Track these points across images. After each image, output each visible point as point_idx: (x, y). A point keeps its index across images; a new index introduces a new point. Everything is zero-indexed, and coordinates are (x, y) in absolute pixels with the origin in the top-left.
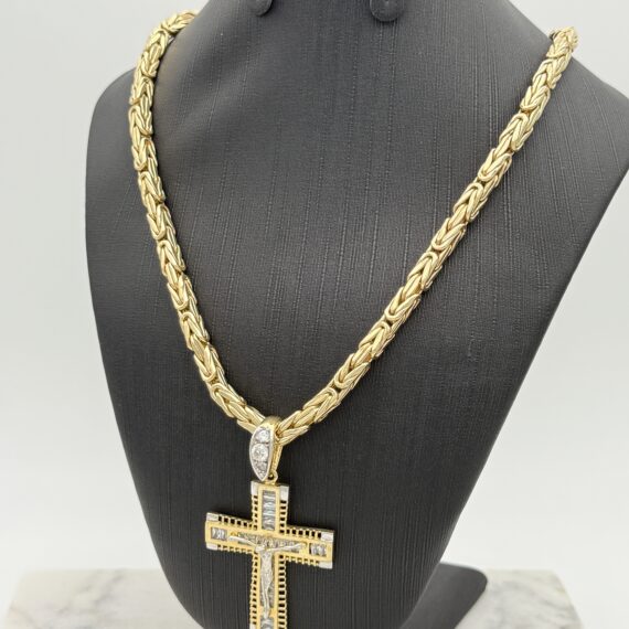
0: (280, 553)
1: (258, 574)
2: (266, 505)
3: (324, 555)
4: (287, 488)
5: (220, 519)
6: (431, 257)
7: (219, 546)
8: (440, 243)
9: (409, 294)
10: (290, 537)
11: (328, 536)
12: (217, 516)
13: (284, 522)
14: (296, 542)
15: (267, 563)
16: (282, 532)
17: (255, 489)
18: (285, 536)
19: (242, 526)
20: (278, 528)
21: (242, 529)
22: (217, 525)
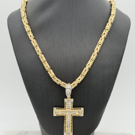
0: (71, 114)
1: (66, 120)
2: (68, 104)
3: (82, 113)
4: (73, 99)
5: (57, 109)
6: (99, 46)
7: (57, 115)
8: (100, 43)
9: (95, 54)
10: (74, 110)
11: (82, 109)
12: (56, 108)
13: (72, 107)
14: (75, 111)
15: (69, 117)
16: (72, 109)
17: (66, 100)
18: (73, 110)
19: (62, 109)
20: (71, 108)
21: (62, 110)
22: (56, 110)
